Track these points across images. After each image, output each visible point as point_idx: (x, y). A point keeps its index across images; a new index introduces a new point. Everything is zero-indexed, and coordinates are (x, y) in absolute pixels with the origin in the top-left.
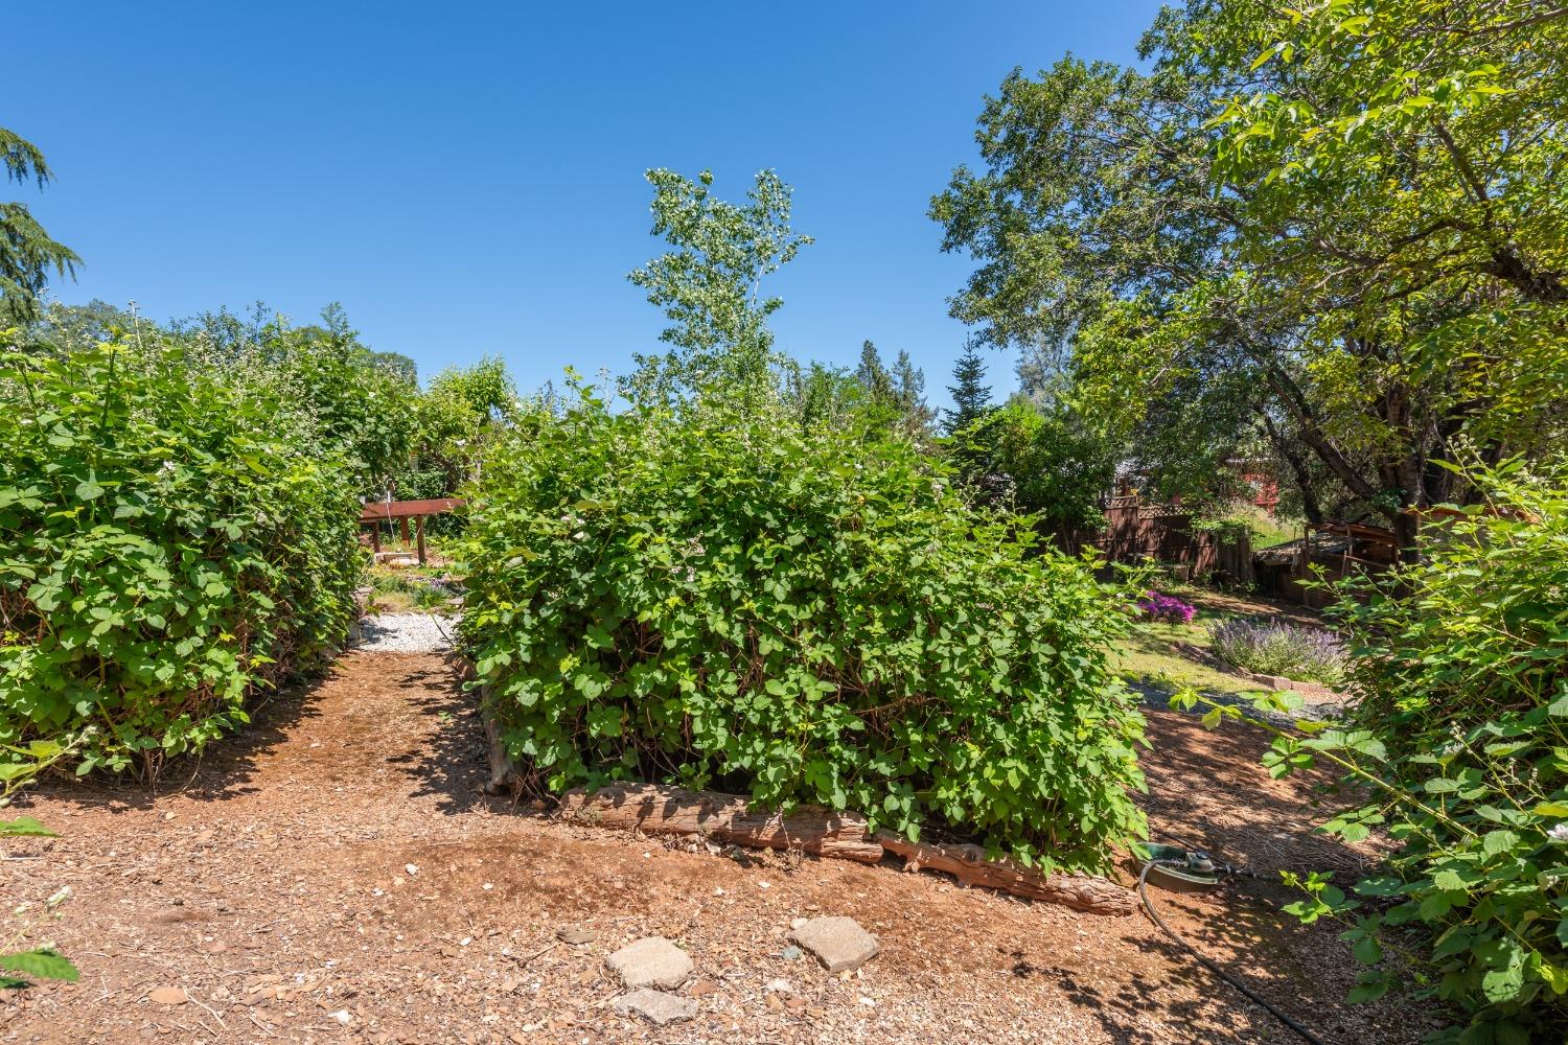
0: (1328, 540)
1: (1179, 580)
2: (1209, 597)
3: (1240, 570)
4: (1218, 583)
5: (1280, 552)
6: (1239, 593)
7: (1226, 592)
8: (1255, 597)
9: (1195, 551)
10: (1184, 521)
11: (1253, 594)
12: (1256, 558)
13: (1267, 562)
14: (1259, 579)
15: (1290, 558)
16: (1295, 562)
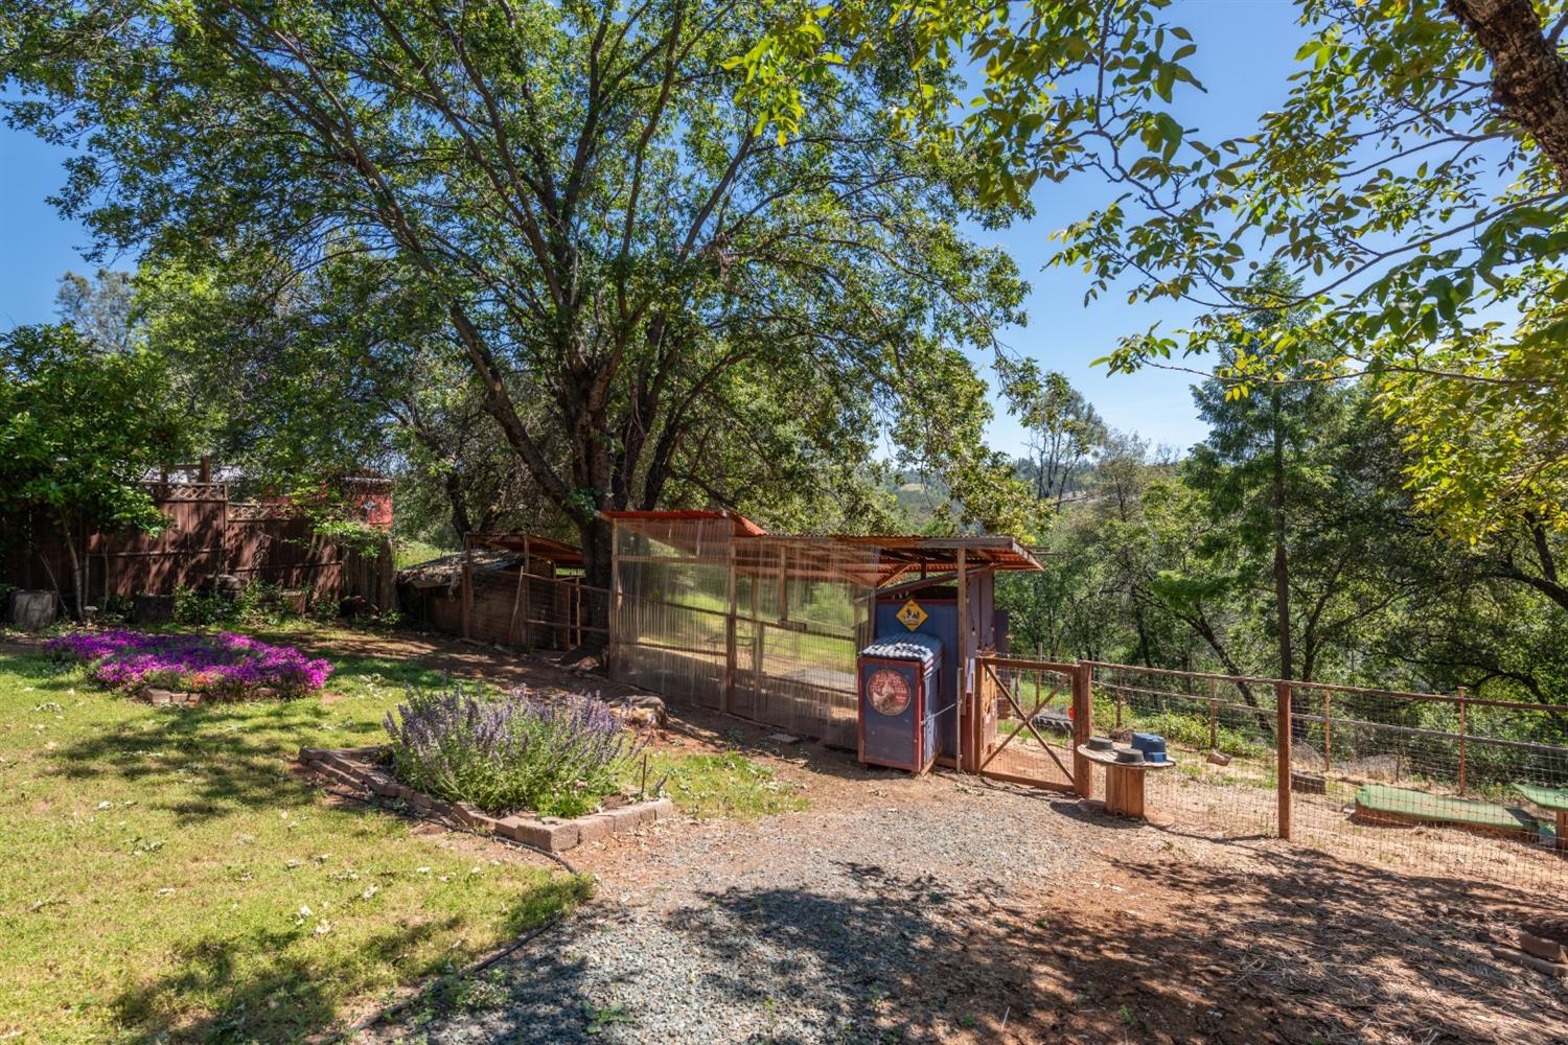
0: (485, 557)
1: (289, 613)
2: (339, 637)
3: (378, 598)
4: (348, 615)
5: (430, 571)
6: (377, 628)
7: (364, 628)
8: (402, 631)
9: (312, 568)
10: (300, 526)
11: (397, 627)
12: (401, 578)
13: (417, 584)
14: (403, 608)
15: (448, 578)
16: (453, 583)
